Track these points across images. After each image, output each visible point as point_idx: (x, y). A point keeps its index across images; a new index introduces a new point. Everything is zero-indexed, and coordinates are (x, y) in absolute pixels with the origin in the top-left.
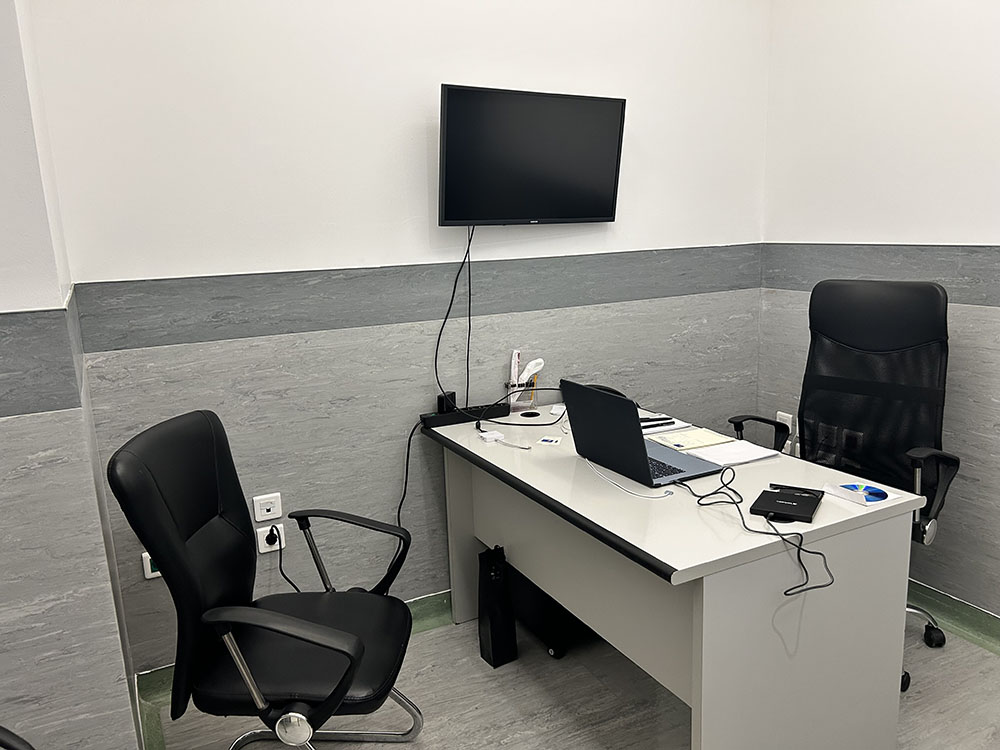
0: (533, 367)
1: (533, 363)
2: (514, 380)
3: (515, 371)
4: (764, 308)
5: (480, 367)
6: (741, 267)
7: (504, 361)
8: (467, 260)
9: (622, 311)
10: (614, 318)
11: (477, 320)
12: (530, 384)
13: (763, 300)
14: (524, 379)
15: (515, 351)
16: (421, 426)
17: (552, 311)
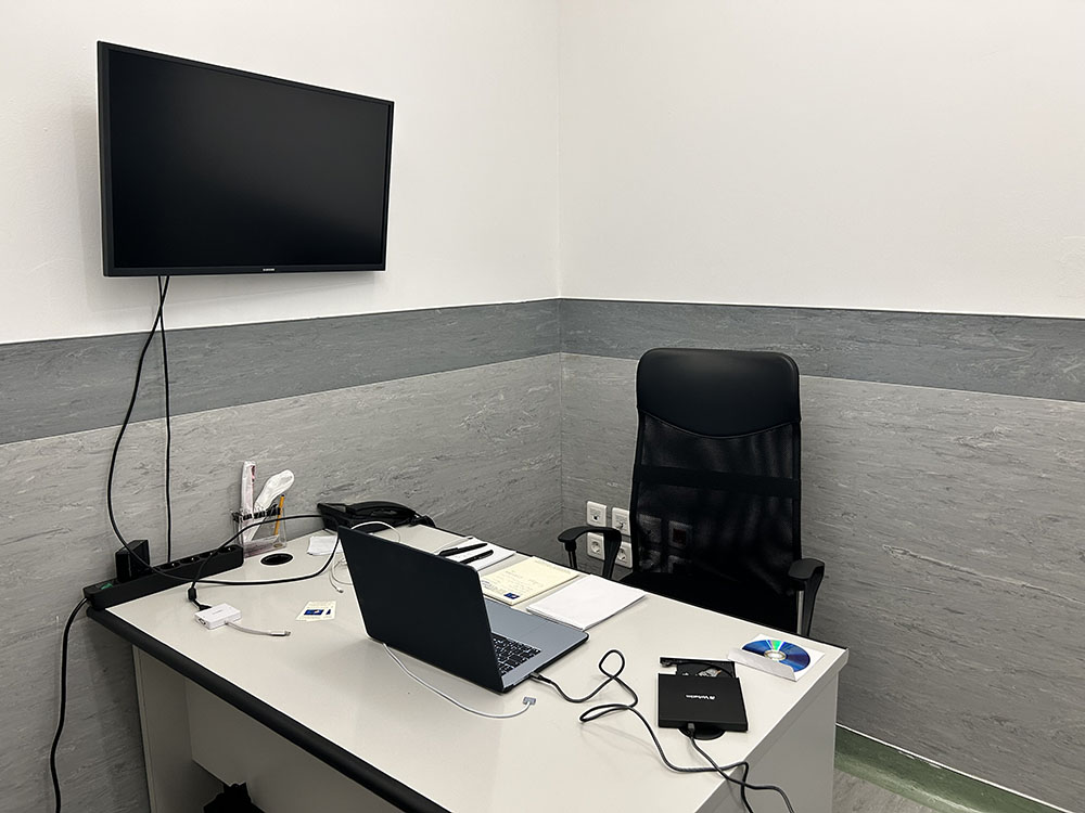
0: (277, 485)
1: (276, 479)
2: (248, 509)
3: (247, 493)
4: (566, 377)
5: (187, 494)
6: (538, 328)
7: (227, 479)
8: (159, 328)
9: (402, 391)
10: (390, 402)
11: (181, 422)
12: (274, 511)
13: (562, 367)
14: (264, 503)
15: (248, 465)
16: (87, 605)
17: (302, 398)
